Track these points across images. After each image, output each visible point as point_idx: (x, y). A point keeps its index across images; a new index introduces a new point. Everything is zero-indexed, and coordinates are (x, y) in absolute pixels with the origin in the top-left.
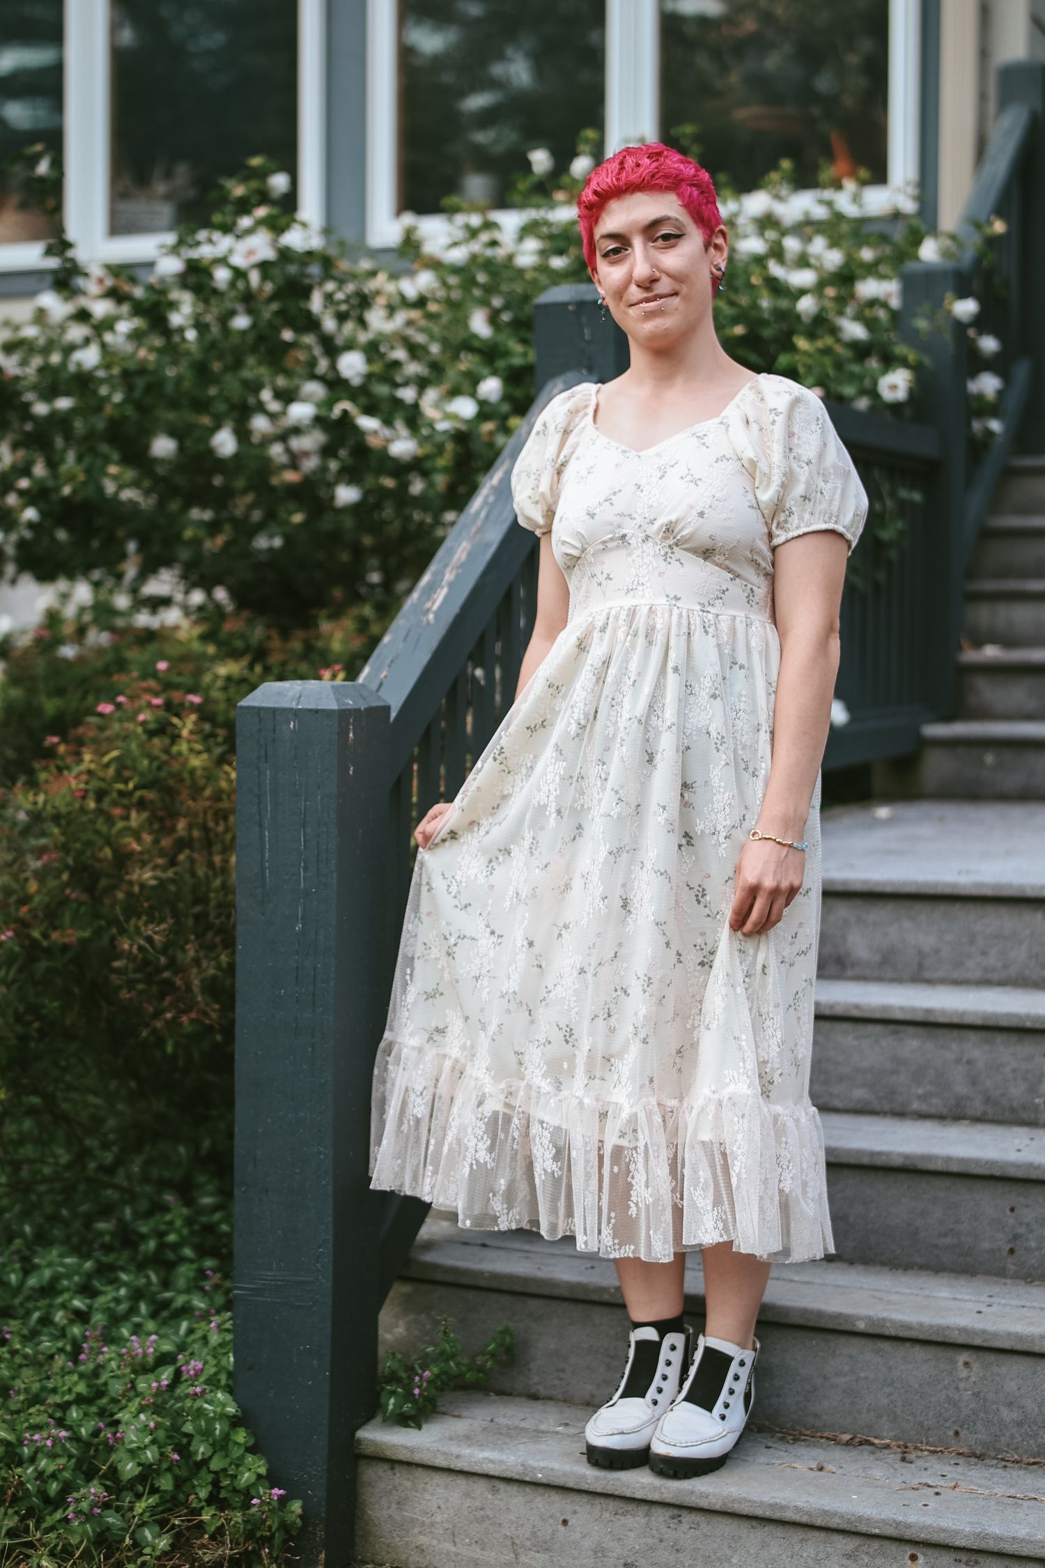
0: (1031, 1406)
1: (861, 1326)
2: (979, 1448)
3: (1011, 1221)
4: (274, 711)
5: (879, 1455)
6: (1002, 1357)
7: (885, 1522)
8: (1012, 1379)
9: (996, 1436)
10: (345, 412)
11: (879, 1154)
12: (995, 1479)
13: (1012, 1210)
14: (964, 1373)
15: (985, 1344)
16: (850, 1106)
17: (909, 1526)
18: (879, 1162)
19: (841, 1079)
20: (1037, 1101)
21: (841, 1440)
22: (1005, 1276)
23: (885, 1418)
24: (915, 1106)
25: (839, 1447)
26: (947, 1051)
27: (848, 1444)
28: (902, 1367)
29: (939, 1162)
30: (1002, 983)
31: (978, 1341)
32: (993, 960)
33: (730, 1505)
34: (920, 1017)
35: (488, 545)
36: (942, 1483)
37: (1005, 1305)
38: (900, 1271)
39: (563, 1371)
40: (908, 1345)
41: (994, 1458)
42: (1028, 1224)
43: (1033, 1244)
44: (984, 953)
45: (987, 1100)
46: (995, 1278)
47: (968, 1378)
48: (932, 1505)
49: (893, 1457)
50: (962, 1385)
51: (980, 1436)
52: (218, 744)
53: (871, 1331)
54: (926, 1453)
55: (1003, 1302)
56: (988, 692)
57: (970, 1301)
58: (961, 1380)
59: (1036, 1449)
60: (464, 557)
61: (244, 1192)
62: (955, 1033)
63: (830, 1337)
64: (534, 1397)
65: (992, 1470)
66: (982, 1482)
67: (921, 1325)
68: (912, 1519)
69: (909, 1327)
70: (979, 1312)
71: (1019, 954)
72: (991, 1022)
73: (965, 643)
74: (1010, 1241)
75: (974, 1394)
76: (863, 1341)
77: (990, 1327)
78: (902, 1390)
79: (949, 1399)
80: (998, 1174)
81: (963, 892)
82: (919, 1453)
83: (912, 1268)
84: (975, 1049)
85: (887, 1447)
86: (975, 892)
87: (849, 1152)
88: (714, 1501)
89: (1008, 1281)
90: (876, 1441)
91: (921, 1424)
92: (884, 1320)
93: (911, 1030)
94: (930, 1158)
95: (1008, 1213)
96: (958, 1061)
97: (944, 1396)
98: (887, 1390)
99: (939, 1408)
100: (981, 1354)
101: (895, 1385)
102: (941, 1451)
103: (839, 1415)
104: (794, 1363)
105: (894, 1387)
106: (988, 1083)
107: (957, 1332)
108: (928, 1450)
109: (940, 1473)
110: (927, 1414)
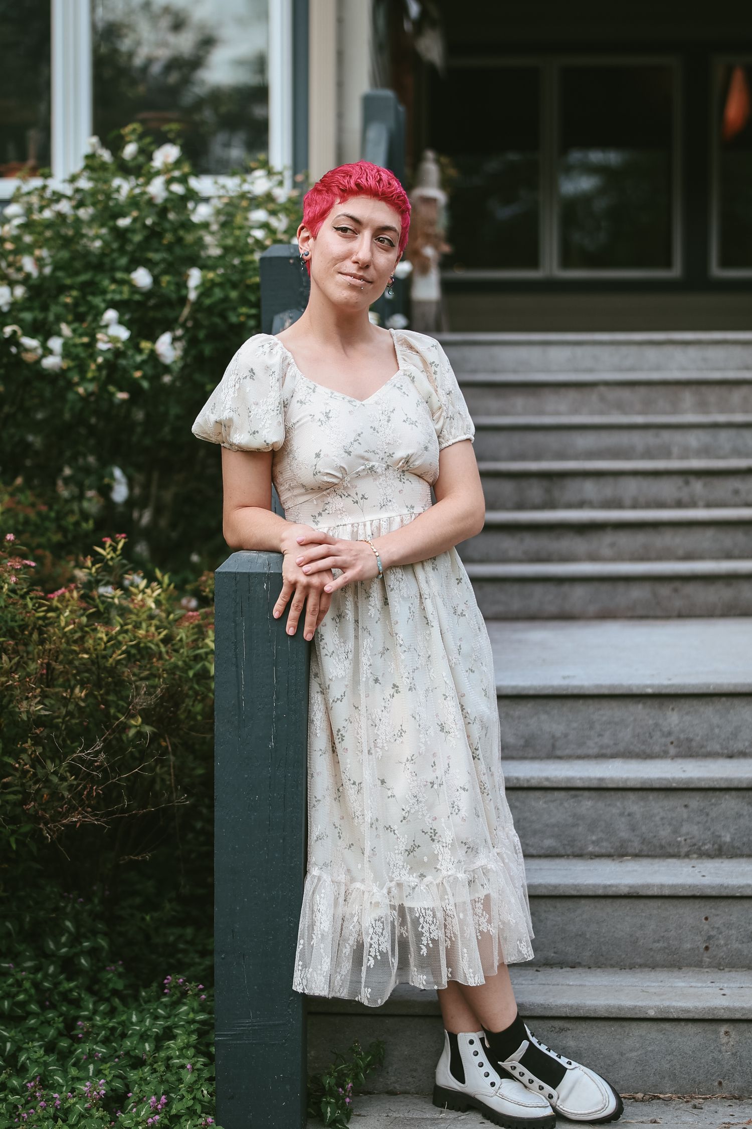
1: (652, 1013)
2: (737, 1092)
3: (706, 927)
4: (249, 575)
5: (674, 1105)
9: (749, 1082)
10: (14, 333)
11: (610, 886)
13: (706, 919)
14: (724, 1040)
15: (743, 1017)
16: (542, 852)
19: (535, 833)
20: (679, 839)
21: (637, 1098)
23: (667, 1079)
24: (591, 848)
26: (613, 808)
27: (643, 1100)
28: (679, 1040)
29: (655, 889)
30: (613, 756)
32: (606, 740)
34: (595, 784)
38: (627, 970)
39: (415, 1070)
40: (683, 1024)
41: (749, 1098)
42: (718, 928)
43: (722, 942)
44: (600, 735)
45: (643, 841)
46: (698, 969)
47: (728, 1043)
49: (684, 1106)
50: (723, 1048)
53: (660, 1016)
54: (703, 1100)
58: (723, 1045)
61: (223, 959)
62: (619, 794)
63: (625, 1024)
64: (392, 1093)
67: (696, 1008)
69: (688, 1011)
70: (723, 995)
71: (626, 735)
72: (647, 786)
74: (705, 941)
75: (733, 1054)
76: (650, 1024)
77: (746, 1005)
78: (680, 1057)
79: (714, 1060)
80: (699, 894)
81: (587, 692)
82: (698, 1101)
84: (634, 805)
85: (672, 1099)
86: (596, 692)
90: (661, 1096)
91: (694, 1080)
92: (668, 1007)
93: (586, 794)
94: (648, 886)
95: (704, 921)
96: (622, 814)
97: (711, 1058)
98: (669, 1058)
99: (707, 1067)
100: (737, 1025)
101: (674, 1053)
102: (710, 1097)
103: (632, 1080)
104: (598, 1045)
105: (674, 1055)
106: (644, 828)
107: (723, 1011)
108: (701, 1098)
109: (728, 1114)
110: (698, 1072)
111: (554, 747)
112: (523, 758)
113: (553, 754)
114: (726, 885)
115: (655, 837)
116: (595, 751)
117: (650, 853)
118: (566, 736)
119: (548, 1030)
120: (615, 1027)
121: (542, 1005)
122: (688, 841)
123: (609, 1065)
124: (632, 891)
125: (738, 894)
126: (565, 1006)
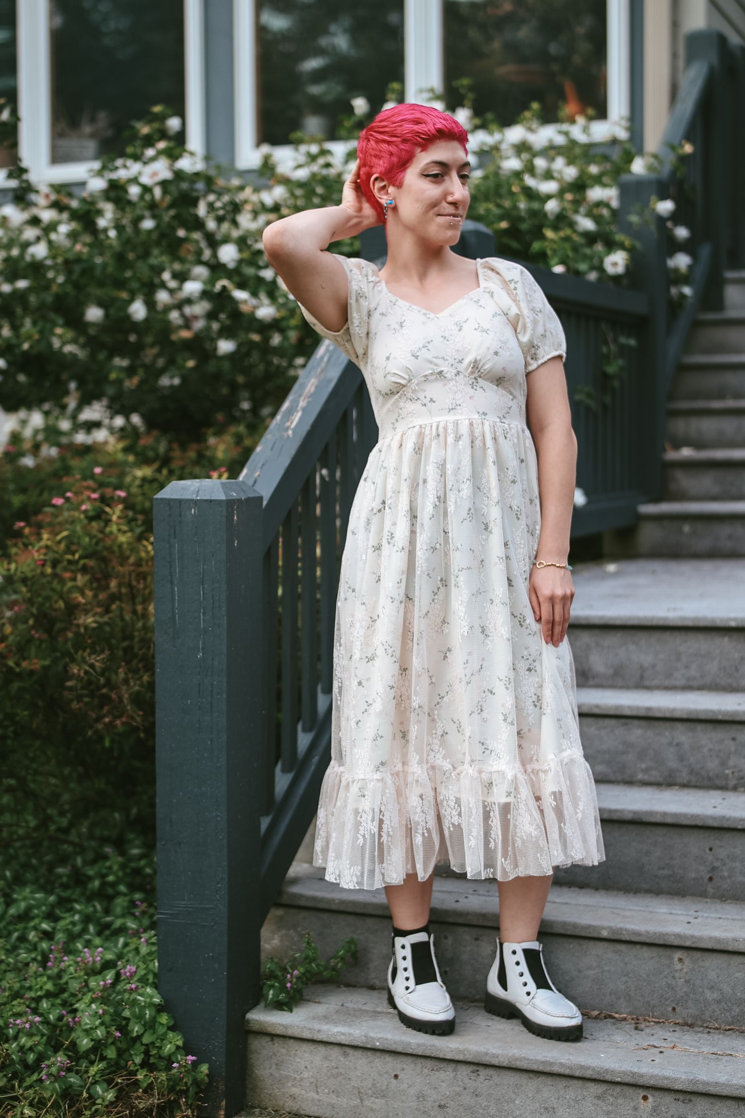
0: (727, 989)
1: (605, 934)
2: (690, 1019)
3: (710, 858)
4: (180, 501)
5: (619, 1025)
6: (706, 954)
7: (624, 1073)
8: (713, 970)
9: (702, 1010)
10: (224, 287)
11: (616, 811)
12: (702, 1041)
13: (711, 849)
14: (678, 966)
15: (693, 945)
17: (641, 1076)
20: (727, 772)
21: (591, 1015)
22: (706, 897)
23: (622, 999)
25: (590, 1020)
26: (663, 737)
27: (596, 1018)
28: (634, 962)
29: (659, 816)
30: (700, 688)
31: (688, 943)
32: (693, 672)
33: (514, 1063)
34: (642, 713)
35: (330, 381)
36: (664, 1045)
37: (707, 917)
38: (631, 895)
40: (638, 947)
41: (701, 1026)
42: (722, 860)
43: (726, 874)
44: (687, 667)
45: (692, 771)
46: (699, 899)
47: (681, 970)
48: (657, 1060)
49: (629, 1027)
50: (677, 975)
51: (690, 1011)
52: (137, 526)
53: (612, 937)
54: (652, 1023)
55: (705, 915)
56: (685, 481)
57: (682, 915)
58: (676, 971)
59: (730, 1019)
60: (313, 390)
61: (163, 845)
62: (668, 724)
63: (582, 942)
65: (699, 1035)
66: (693, 1043)
67: (648, 932)
68: (644, 1070)
69: (639, 934)
70: (689, 923)
71: (713, 667)
72: (693, 716)
73: (668, 446)
74: (709, 872)
75: (686, 981)
76: (606, 944)
77: (697, 933)
78: (634, 979)
79: (668, 985)
80: (700, 824)
82: (647, 1024)
83: (640, 892)
84: (682, 735)
85: (625, 1019)
88: (502, 1060)
89: (709, 900)
90: (617, 1016)
91: (648, 1003)
92: (621, 929)
93: (636, 722)
94: (651, 813)
95: (708, 851)
96: (670, 744)
97: (664, 983)
98: (624, 979)
99: (661, 991)
100: (691, 952)
101: (629, 975)
102: (663, 1022)
103: (589, 998)
104: (557, 961)
105: (629, 977)
106: (692, 760)
107: (673, 937)
108: (654, 1022)
109: (662, 1038)
110: (653, 996)
111: (642, 677)
112: (613, 687)
113: (641, 684)
114: (728, 816)
115: (703, 768)
116: (682, 682)
117: (698, 784)
118: (654, 666)
122: (736, 774)
124: (636, 817)
125: (740, 827)
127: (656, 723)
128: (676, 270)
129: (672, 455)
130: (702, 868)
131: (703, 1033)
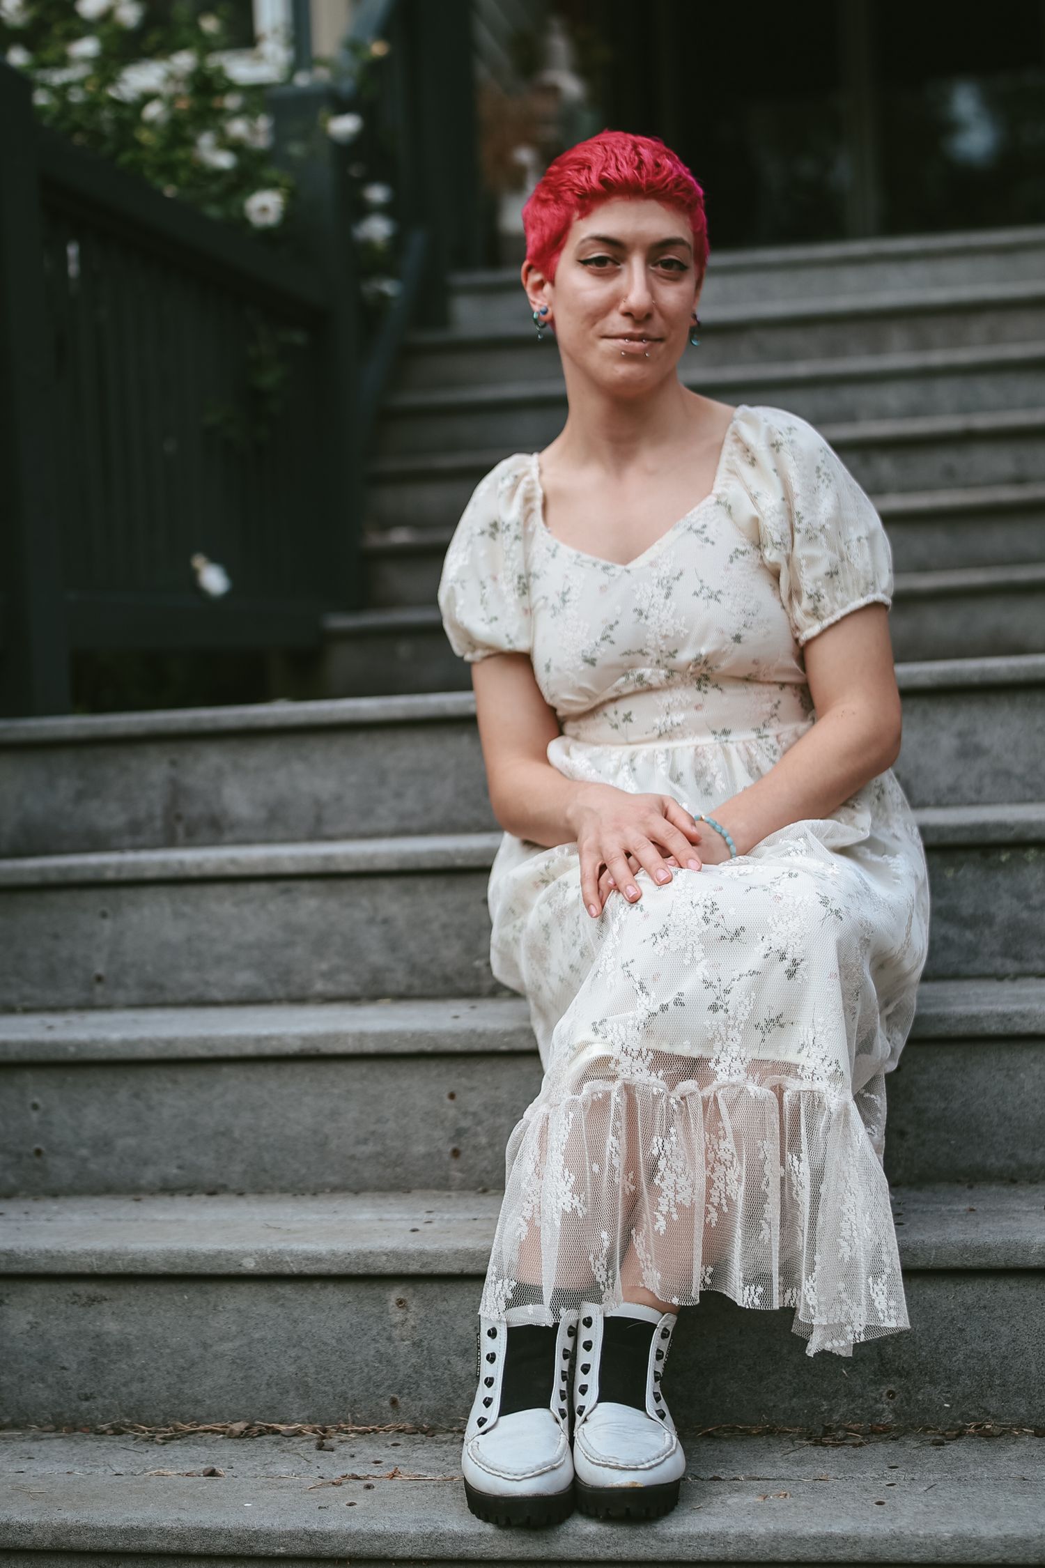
1: (250, 1265)
2: (427, 1420)
3: (452, 1113)
5: (287, 1444)
6: (449, 1286)
7: (292, 1535)
9: (449, 1399)
11: (268, 1038)
12: (450, 1458)
13: (452, 1096)
14: (397, 1317)
15: (424, 1271)
16: (233, 995)
17: (327, 1537)
18: (268, 1050)
19: (219, 960)
20: (477, 963)
21: (232, 1431)
22: (449, 1188)
23: (292, 1394)
24: (319, 986)
25: (231, 1440)
26: (354, 910)
27: (243, 1435)
28: (312, 1317)
29: (350, 1040)
30: (422, 831)
31: (414, 1268)
32: (410, 803)
33: (64, 1539)
36: (375, 1472)
37: (449, 1221)
38: (308, 1197)
40: (317, 1285)
41: (448, 1431)
42: (474, 1114)
43: (483, 1140)
44: (399, 795)
45: (413, 969)
46: (435, 1192)
47: (403, 1323)
48: (360, 1503)
49: (306, 1446)
50: (396, 1333)
53: (264, 1271)
54: (352, 1435)
55: (447, 1216)
57: (401, 1220)
58: (394, 1326)
62: (365, 884)
63: (209, 1287)
65: (445, 1447)
66: (433, 1464)
67: (334, 1254)
68: (332, 1525)
69: (318, 1259)
70: (414, 1230)
71: (443, 792)
72: (410, 865)
73: (369, 527)
74: (452, 1140)
75: (414, 1344)
76: (254, 1288)
77: (430, 1247)
78: (314, 1351)
79: (380, 1356)
80: (429, 1049)
82: (344, 1437)
83: (323, 1192)
84: (391, 903)
85: (298, 1433)
87: (226, 1040)
88: (40, 1535)
89: (453, 1194)
90: (282, 1428)
91: (343, 1396)
92: (280, 1252)
93: (306, 886)
94: (337, 1037)
95: (448, 1101)
96: (371, 921)
97: (372, 1352)
98: (293, 1352)
99: (366, 1370)
100: (420, 1286)
101: (303, 1344)
102: (374, 1430)
103: (227, 1397)
104: (160, 1330)
105: (303, 1347)
106: (412, 946)
107: (384, 1258)
108: (356, 1431)
109: (372, 1459)
110: (351, 1381)
111: (319, 820)
114: (480, 1029)
115: (432, 961)
116: (391, 824)
117: (426, 991)
118: (338, 798)
119: (67, 1302)
120: (186, 1295)
121: (47, 1251)
123: (184, 1369)
124: (308, 1046)
125: (504, 1048)
126: (88, 1254)
127: (344, 885)
128: (368, 245)
129: (375, 540)
130: (438, 1133)
131: (452, 1443)
